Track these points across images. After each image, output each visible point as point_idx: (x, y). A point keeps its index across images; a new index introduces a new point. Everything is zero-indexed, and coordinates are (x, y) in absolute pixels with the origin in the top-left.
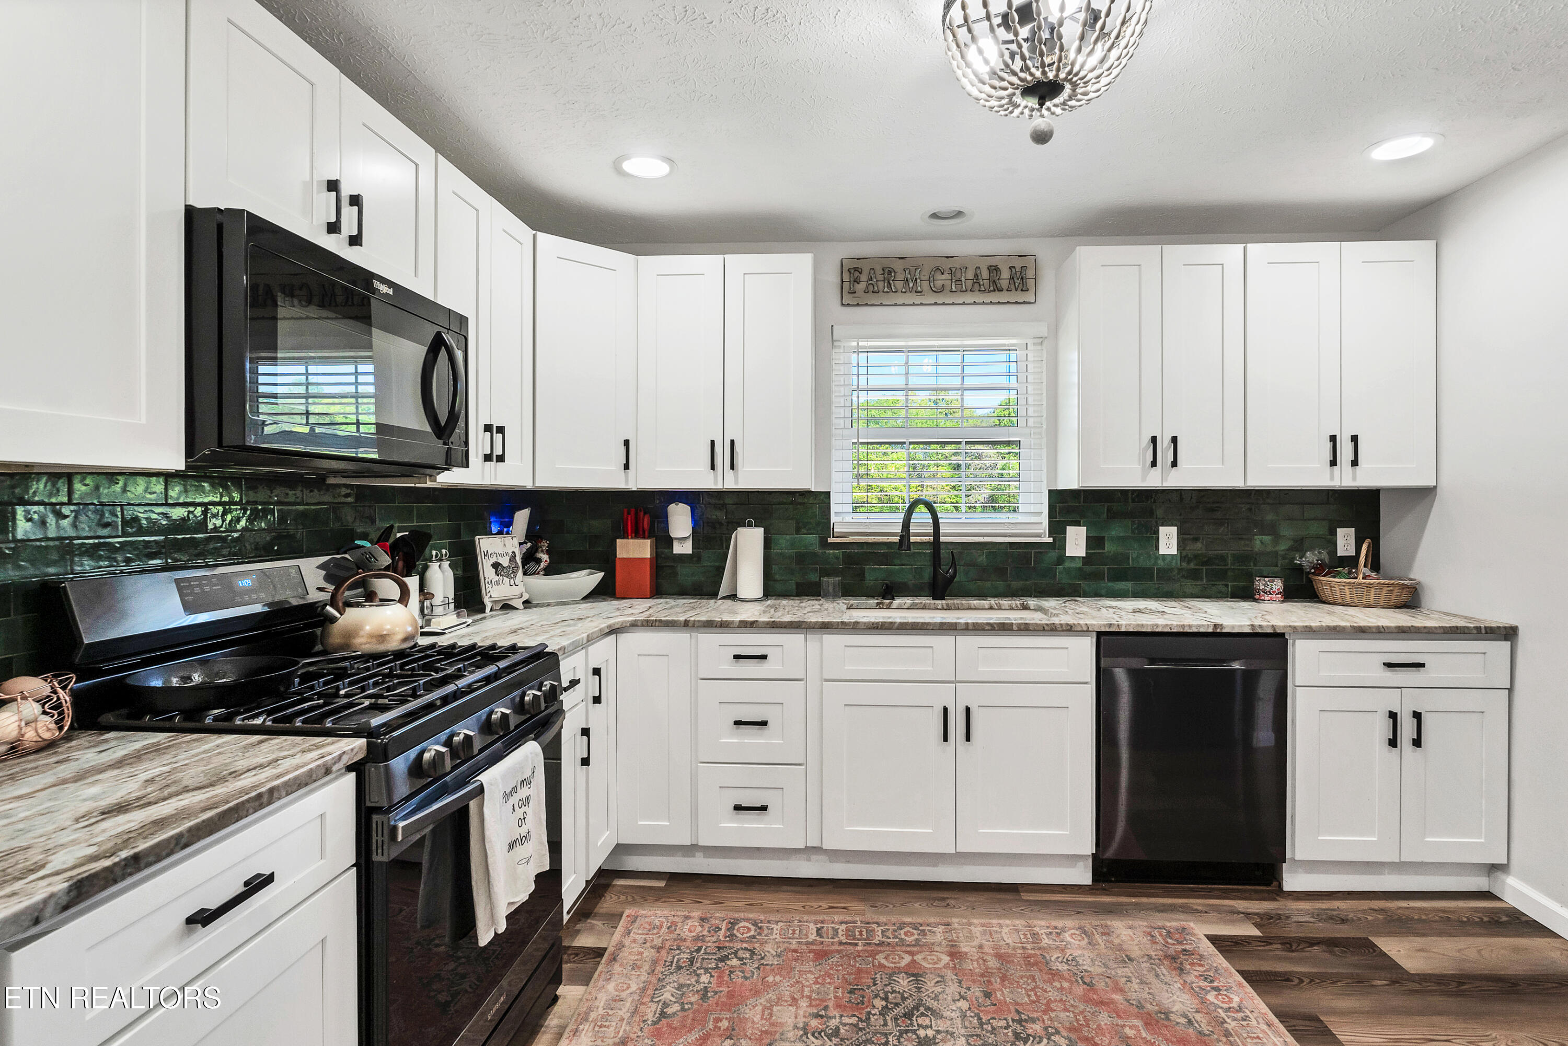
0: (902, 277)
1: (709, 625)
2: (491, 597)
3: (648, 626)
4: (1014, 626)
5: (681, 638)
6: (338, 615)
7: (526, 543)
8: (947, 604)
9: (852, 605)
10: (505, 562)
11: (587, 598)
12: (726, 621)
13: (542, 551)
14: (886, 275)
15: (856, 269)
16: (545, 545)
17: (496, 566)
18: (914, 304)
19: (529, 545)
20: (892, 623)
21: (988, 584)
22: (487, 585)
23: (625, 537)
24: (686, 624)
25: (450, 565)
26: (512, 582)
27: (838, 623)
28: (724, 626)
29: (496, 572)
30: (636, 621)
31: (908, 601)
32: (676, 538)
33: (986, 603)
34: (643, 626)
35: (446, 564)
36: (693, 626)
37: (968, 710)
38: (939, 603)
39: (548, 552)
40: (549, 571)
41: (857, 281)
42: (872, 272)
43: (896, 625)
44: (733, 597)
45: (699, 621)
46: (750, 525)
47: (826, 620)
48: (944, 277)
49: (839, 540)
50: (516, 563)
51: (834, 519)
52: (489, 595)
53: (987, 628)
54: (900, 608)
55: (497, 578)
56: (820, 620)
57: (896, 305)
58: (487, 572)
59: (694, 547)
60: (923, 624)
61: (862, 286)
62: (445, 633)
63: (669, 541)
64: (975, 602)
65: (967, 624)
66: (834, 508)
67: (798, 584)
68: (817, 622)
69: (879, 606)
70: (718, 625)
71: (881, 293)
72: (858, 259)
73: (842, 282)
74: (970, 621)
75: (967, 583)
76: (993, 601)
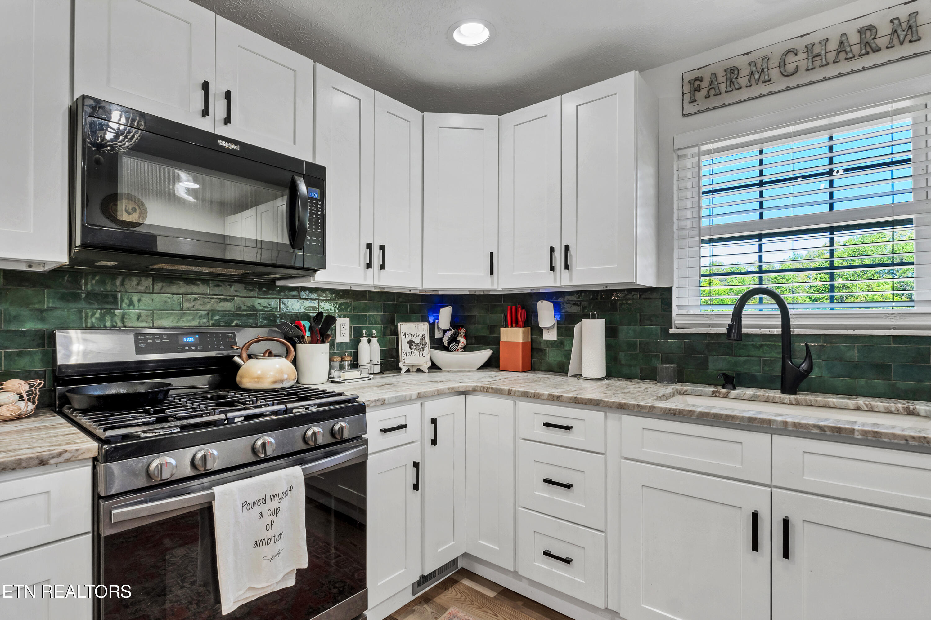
0: (747, 72)
1: (525, 395)
2: (405, 363)
3: (484, 391)
4: (856, 433)
5: (506, 403)
6: (243, 363)
7: (451, 330)
8: (796, 400)
9: (686, 391)
10: (417, 340)
11: (479, 369)
12: (538, 393)
13: (461, 336)
14: (728, 75)
15: (696, 79)
16: (462, 331)
17: (410, 343)
18: (761, 96)
19: (453, 331)
20: (690, 411)
21: (862, 382)
22: (403, 355)
23: (506, 326)
24: (509, 392)
25: (378, 341)
26: (421, 354)
27: (634, 405)
28: (536, 397)
29: (410, 347)
30: (476, 386)
31: (749, 392)
32: (545, 328)
33: (851, 402)
34: (481, 391)
35: (374, 340)
36: (515, 395)
37: (786, 523)
38: (787, 397)
39: (465, 337)
40: (466, 349)
41: (698, 89)
42: (713, 76)
43: (695, 414)
44: (579, 375)
45: (518, 391)
46: (593, 317)
47: (623, 402)
48: (797, 58)
49: (680, 331)
50: (425, 341)
51: (675, 311)
52: (403, 361)
53: (814, 431)
54: (738, 398)
55: (410, 351)
56: (617, 401)
57: (740, 102)
58: (404, 346)
59: (558, 335)
60: (728, 416)
61: (704, 92)
62: (344, 383)
63: (541, 331)
64: (834, 400)
65: (785, 423)
66: (675, 302)
67: (641, 370)
68: (614, 402)
69: (715, 394)
70: (533, 396)
71: (724, 94)
72: (698, 69)
73: (683, 94)
74: (790, 420)
75: (831, 379)
76: (861, 401)
